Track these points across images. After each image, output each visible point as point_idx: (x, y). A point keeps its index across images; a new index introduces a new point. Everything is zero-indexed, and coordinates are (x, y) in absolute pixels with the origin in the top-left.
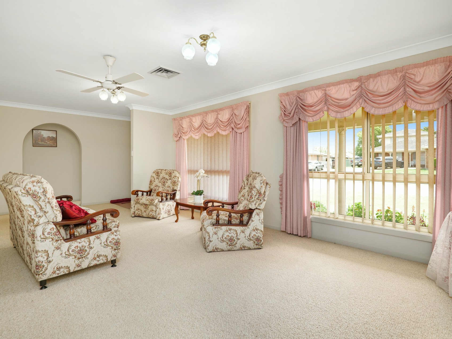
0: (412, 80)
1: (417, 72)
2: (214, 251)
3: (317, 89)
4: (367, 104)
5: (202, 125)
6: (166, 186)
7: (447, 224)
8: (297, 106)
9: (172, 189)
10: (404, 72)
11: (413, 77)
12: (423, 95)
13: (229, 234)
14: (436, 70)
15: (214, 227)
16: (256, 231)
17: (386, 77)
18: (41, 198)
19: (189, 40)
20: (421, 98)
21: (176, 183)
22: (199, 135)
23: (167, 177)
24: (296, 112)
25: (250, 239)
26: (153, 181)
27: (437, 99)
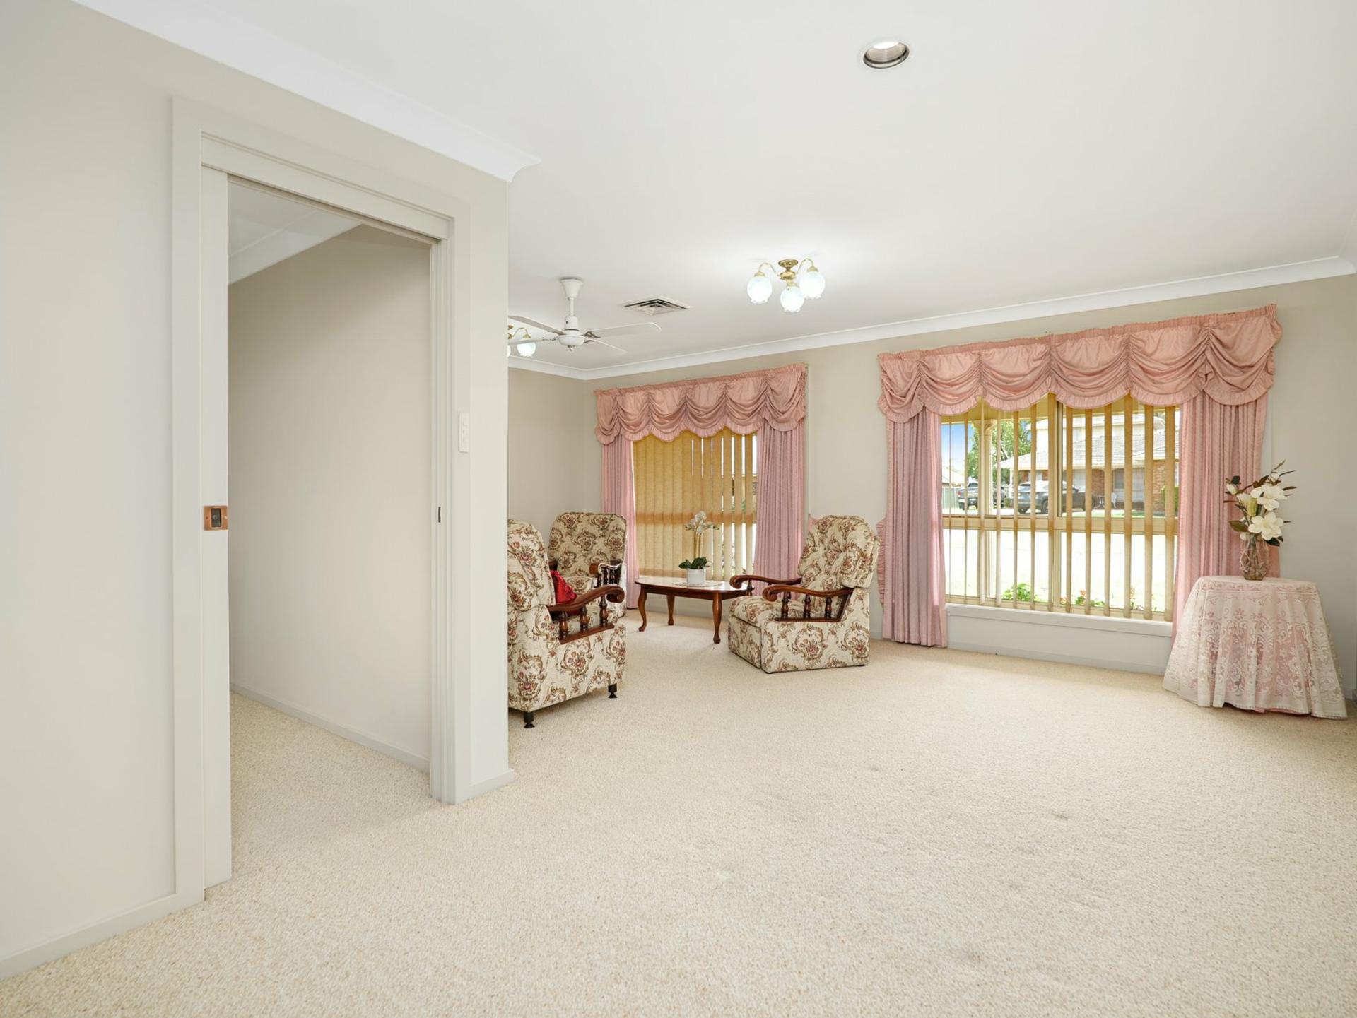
0: (1140, 350)
1: (1148, 336)
2: (781, 671)
3: (962, 352)
4: (1061, 387)
5: (684, 409)
6: (594, 551)
7: (1195, 598)
8: (920, 381)
9: (609, 560)
10: (1126, 334)
11: (1141, 344)
12: (1157, 378)
13: (807, 637)
14: (1179, 337)
15: (781, 623)
16: (857, 631)
17: (1096, 340)
18: (536, 560)
19: (761, 266)
20: (1155, 383)
21: (621, 544)
22: (673, 431)
23: (594, 530)
24: (919, 395)
25: (846, 647)
26: (558, 541)
27: (1181, 387)
